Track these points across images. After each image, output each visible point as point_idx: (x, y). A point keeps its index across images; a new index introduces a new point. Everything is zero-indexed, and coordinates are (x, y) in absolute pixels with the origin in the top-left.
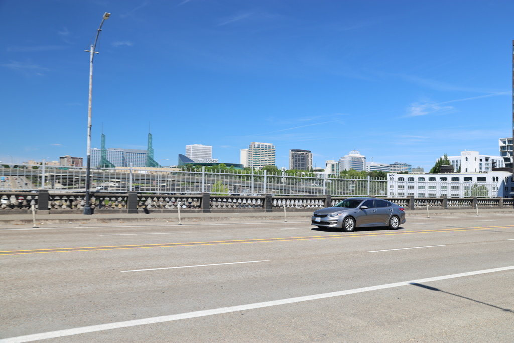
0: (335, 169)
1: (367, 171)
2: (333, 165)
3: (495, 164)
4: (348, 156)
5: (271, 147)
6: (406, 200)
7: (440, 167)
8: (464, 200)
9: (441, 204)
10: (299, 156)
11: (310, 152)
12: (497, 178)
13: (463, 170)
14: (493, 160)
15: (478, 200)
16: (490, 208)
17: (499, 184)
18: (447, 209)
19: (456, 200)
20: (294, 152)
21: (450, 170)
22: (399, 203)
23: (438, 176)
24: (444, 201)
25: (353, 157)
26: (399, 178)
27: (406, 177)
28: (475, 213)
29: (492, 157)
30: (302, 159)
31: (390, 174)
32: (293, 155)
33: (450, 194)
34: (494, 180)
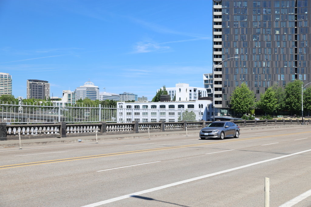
0: (71, 98)
1: (100, 100)
2: (69, 95)
3: (201, 94)
4: (83, 87)
5: (8, 77)
6: (131, 124)
7: (159, 96)
8: (177, 123)
9: (159, 127)
10: (36, 86)
11: (47, 82)
12: (202, 105)
13: (177, 99)
14: (199, 91)
15: (188, 123)
16: (196, 129)
17: (203, 110)
18: (164, 131)
19: (171, 124)
20: (31, 82)
21: (167, 99)
22: (126, 128)
23: (158, 104)
24: (162, 125)
25: (87, 88)
26: (127, 106)
27: (133, 105)
28: (185, 134)
29: (198, 89)
30: (39, 89)
31: (120, 102)
32: (30, 85)
33: (167, 118)
34: (200, 107)
